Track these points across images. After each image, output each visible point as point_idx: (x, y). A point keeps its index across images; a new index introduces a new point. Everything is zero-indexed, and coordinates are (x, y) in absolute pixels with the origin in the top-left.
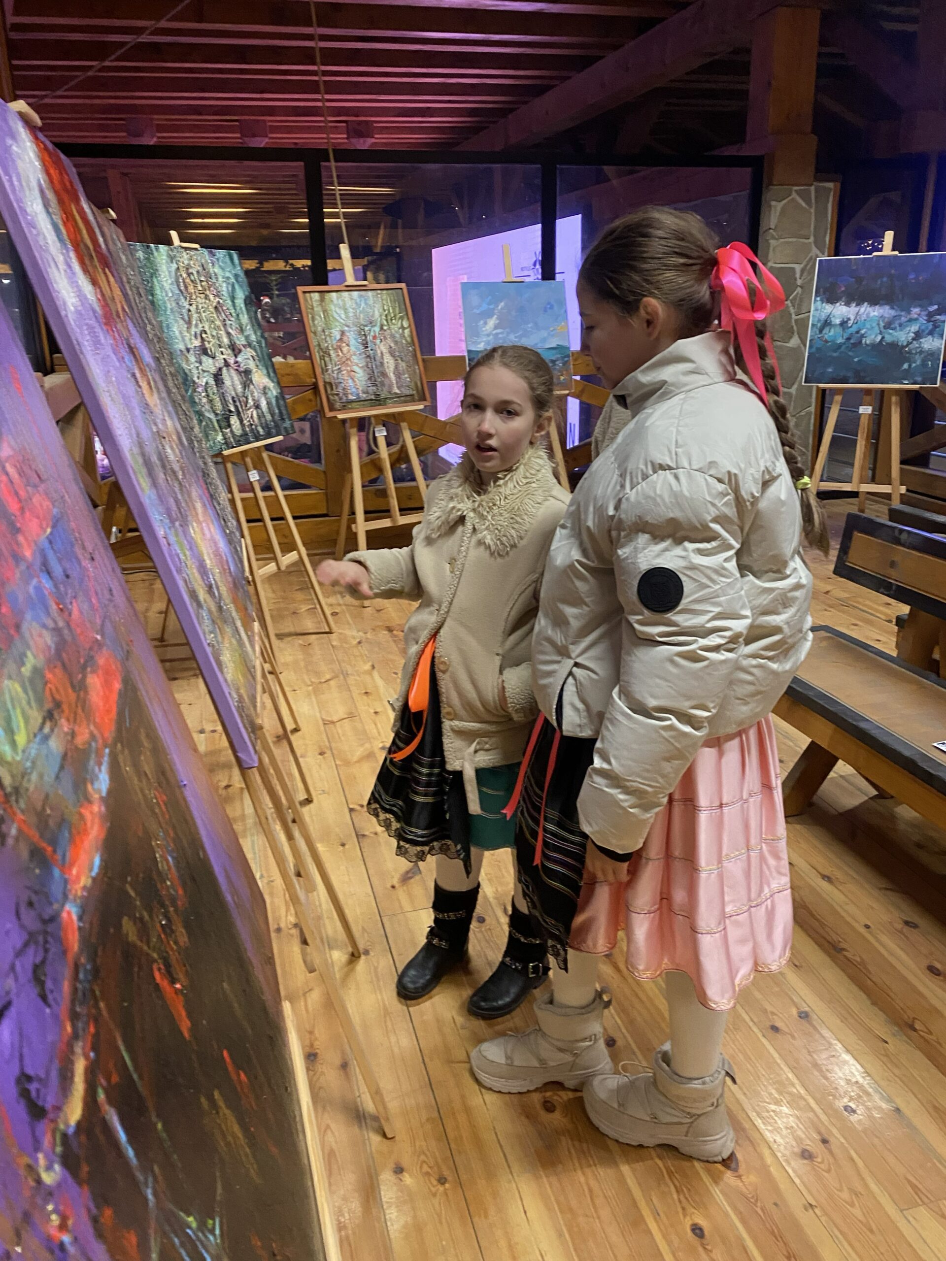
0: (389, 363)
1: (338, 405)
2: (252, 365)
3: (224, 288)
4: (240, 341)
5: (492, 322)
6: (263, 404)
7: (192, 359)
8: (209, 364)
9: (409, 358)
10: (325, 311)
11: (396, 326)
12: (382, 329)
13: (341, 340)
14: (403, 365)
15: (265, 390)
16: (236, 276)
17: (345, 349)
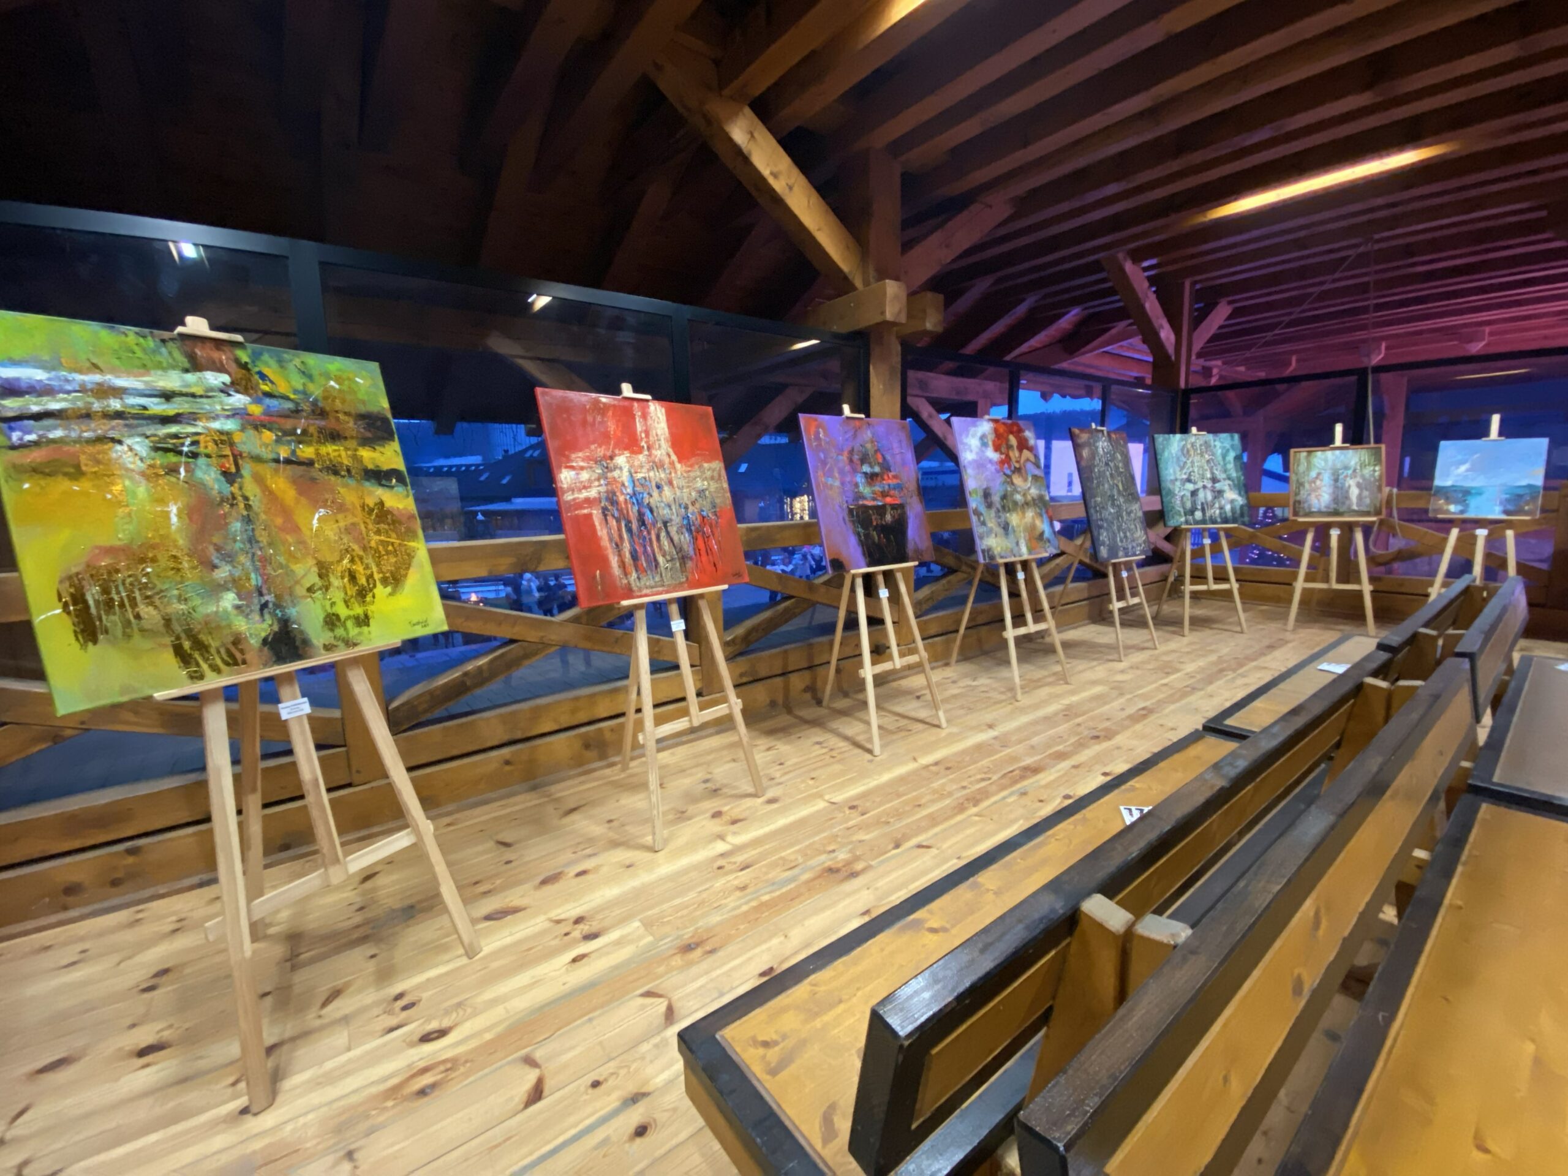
0: (1354, 492)
1: (1301, 513)
2: (1226, 488)
3: (1219, 452)
4: (1220, 475)
5: (1463, 468)
6: (1228, 507)
7: (1178, 483)
8: (1190, 487)
9: (1375, 490)
10: (1309, 463)
11: (1367, 471)
12: (1355, 471)
13: (1317, 478)
14: (1366, 493)
15: (1232, 501)
16: (1232, 446)
17: (1318, 482)
